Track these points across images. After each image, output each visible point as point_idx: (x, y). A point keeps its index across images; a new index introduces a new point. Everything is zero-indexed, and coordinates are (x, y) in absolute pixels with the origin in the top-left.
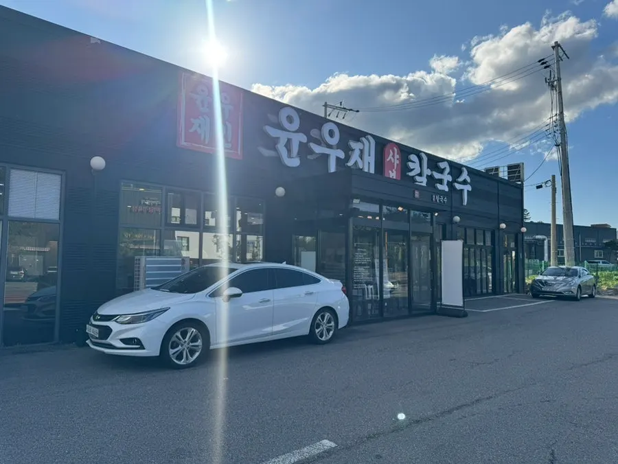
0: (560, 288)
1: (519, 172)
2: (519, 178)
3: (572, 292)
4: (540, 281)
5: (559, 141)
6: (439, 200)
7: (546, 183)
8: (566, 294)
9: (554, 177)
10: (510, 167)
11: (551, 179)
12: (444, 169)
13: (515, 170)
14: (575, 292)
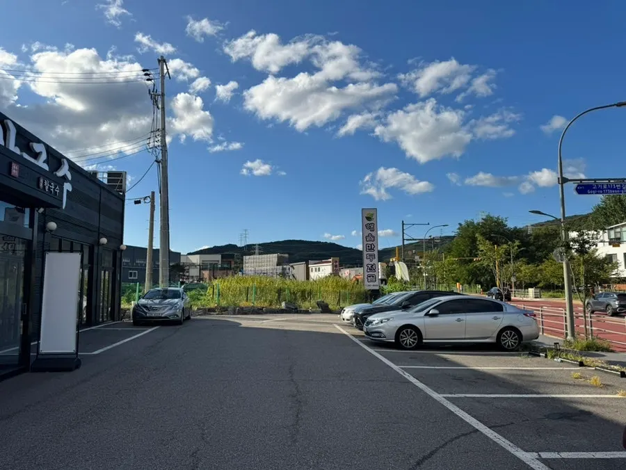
0: (166, 312)
1: (121, 182)
2: (121, 188)
3: (177, 316)
4: (145, 306)
5: (160, 158)
6: (49, 188)
7: (145, 198)
8: (171, 318)
9: (153, 193)
10: (110, 174)
11: (150, 195)
12: (40, 153)
13: (117, 178)
14: (180, 315)
